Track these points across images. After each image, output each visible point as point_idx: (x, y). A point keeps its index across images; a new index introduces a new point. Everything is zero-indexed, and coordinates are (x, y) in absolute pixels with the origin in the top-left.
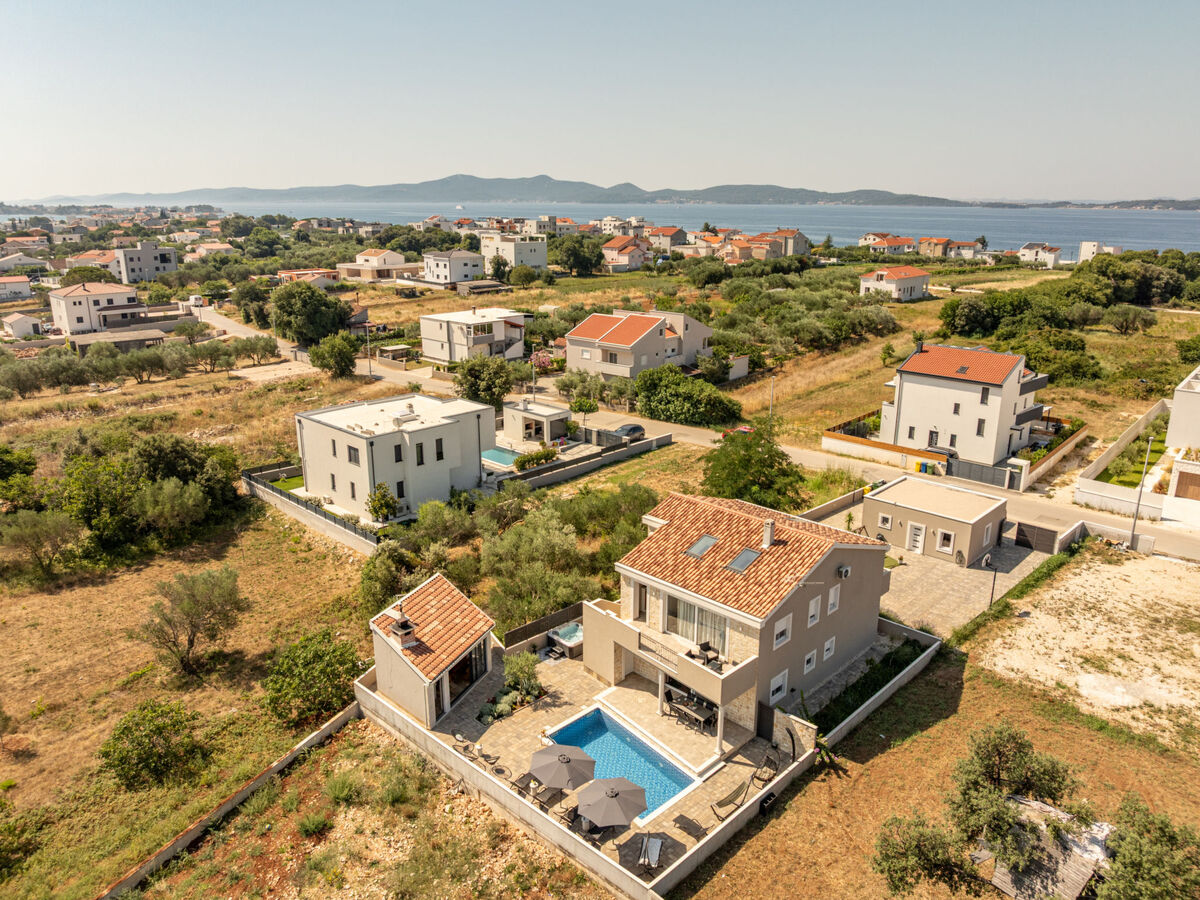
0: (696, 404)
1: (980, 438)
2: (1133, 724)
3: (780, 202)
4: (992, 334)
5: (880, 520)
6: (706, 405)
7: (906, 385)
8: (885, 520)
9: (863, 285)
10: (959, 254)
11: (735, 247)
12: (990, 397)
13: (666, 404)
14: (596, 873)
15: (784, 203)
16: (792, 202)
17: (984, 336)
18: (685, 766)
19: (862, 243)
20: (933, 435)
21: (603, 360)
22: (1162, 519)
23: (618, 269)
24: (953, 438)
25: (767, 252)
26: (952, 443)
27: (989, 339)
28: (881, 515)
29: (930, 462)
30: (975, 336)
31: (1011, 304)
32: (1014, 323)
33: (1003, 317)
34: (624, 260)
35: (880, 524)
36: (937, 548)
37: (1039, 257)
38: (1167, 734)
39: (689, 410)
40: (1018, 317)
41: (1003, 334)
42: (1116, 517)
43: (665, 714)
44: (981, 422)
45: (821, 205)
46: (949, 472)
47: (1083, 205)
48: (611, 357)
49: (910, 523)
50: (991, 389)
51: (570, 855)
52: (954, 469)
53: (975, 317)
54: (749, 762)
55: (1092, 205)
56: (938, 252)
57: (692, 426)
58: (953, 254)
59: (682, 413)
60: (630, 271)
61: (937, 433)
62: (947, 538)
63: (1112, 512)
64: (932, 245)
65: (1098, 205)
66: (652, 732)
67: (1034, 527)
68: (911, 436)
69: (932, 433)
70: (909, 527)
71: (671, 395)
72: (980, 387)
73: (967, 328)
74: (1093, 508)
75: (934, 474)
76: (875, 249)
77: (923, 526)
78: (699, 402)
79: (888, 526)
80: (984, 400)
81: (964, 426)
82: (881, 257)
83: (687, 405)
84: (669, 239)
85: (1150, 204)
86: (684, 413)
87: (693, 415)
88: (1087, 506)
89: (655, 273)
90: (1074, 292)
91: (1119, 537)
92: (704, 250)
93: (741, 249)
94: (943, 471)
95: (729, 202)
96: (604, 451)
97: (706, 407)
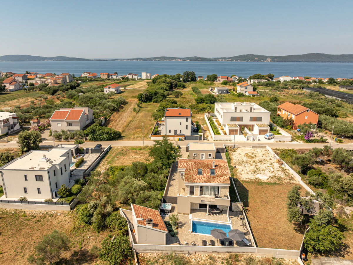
0: (110, 134)
1: (187, 130)
2: (271, 181)
3: (31, 61)
4: (152, 101)
5: (193, 155)
6: (113, 134)
7: (167, 120)
8: (195, 154)
9: (105, 90)
10: (112, 77)
11: (51, 80)
12: (188, 120)
13: (100, 136)
14: (240, 252)
15: (33, 61)
16: (35, 61)
17: (150, 102)
18: (226, 223)
19: (83, 75)
20: (175, 131)
21: (68, 126)
22: (231, 140)
23: (11, 90)
24: (180, 131)
25: (62, 81)
26: (180, 132)
27: (151, 102)
28: (194, 153)
29: (181, 138)
30: (148, 102)
31: (154, 93)
32: (156, 98)
33: (153, 96)
34: (12, 87)
35: (194, 156)
36: (208, 158)
37: (133, 77)
38: (277, 181)
39: (108, 137)
40: (157, 96)
41: (155, 101)
42: (223, 142)
43: (209, 215)
44: (187, 126)
45: (46, 61)
46: (185, 139)
47: (121, 60)
48: (70, 124)
49: (201, 154)
50: (188, 118)
51: (231, 252)
52: (186, 138)
53: (147, 97)
54: (233, 216)
55: (124, 60)
56: (106, 77)
57: (109, 141)
58: (110, 77)
59: (106, 138)
60: (16, 91)
61: (176, 130)
62: (210, 155)
63: (222, 141)
64: (104, 75)
65: (125, 60)
66: (211, 220)
67: (220, 148)
68: (170, 132)
69: (175, 130)
70: (201, 155)
71: (101, 133)
72: (186, 118)
73: (145, 100)
74: (218, 141)
75: (182, 140)
76: (89, 77)
77: (204, 154)
78: (111, 134)
79: (196, 156)
80: (187, 121)
81: (183, 128)
82: (92, 80)
83: (107, 135)
84: (21, 78)
85: (137, 59)
86: (107, 138)
87: (110, 137)
88: (217, 141)
89: (28, 91)
90: (162, 88)
91: (231, 146)
92: (39, 81)
93: (54, 80)
94: (184, 139)
95: (12, 61)
96: (100, 155)
97: (113, 135)
